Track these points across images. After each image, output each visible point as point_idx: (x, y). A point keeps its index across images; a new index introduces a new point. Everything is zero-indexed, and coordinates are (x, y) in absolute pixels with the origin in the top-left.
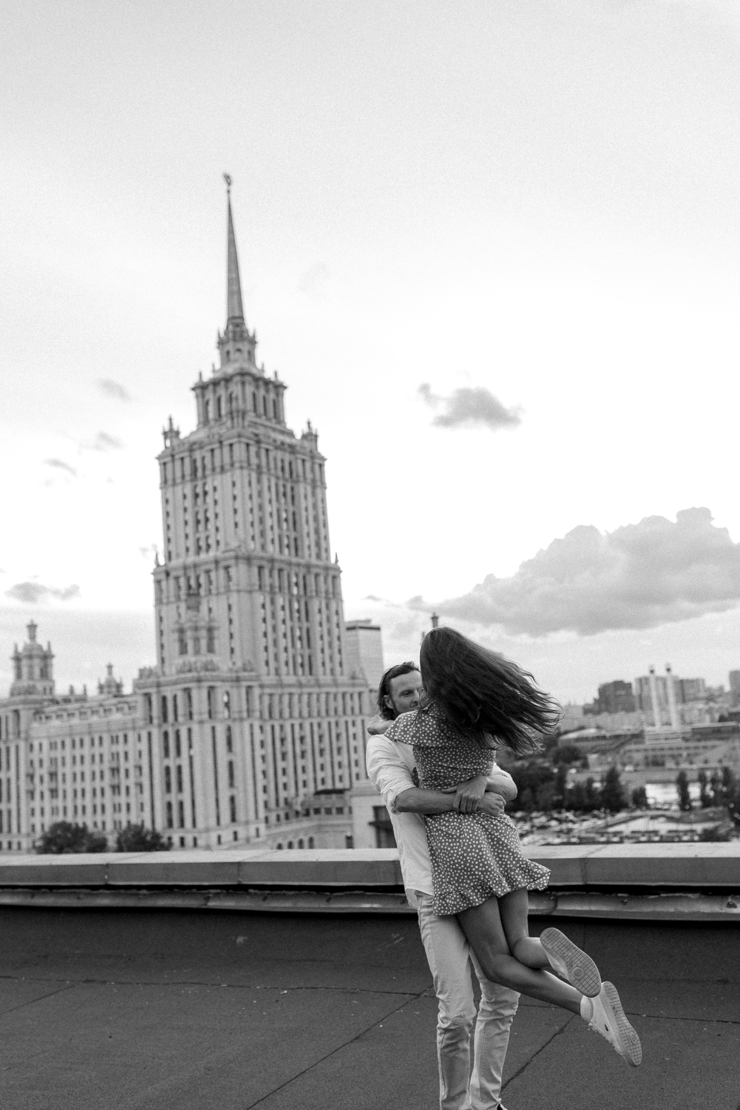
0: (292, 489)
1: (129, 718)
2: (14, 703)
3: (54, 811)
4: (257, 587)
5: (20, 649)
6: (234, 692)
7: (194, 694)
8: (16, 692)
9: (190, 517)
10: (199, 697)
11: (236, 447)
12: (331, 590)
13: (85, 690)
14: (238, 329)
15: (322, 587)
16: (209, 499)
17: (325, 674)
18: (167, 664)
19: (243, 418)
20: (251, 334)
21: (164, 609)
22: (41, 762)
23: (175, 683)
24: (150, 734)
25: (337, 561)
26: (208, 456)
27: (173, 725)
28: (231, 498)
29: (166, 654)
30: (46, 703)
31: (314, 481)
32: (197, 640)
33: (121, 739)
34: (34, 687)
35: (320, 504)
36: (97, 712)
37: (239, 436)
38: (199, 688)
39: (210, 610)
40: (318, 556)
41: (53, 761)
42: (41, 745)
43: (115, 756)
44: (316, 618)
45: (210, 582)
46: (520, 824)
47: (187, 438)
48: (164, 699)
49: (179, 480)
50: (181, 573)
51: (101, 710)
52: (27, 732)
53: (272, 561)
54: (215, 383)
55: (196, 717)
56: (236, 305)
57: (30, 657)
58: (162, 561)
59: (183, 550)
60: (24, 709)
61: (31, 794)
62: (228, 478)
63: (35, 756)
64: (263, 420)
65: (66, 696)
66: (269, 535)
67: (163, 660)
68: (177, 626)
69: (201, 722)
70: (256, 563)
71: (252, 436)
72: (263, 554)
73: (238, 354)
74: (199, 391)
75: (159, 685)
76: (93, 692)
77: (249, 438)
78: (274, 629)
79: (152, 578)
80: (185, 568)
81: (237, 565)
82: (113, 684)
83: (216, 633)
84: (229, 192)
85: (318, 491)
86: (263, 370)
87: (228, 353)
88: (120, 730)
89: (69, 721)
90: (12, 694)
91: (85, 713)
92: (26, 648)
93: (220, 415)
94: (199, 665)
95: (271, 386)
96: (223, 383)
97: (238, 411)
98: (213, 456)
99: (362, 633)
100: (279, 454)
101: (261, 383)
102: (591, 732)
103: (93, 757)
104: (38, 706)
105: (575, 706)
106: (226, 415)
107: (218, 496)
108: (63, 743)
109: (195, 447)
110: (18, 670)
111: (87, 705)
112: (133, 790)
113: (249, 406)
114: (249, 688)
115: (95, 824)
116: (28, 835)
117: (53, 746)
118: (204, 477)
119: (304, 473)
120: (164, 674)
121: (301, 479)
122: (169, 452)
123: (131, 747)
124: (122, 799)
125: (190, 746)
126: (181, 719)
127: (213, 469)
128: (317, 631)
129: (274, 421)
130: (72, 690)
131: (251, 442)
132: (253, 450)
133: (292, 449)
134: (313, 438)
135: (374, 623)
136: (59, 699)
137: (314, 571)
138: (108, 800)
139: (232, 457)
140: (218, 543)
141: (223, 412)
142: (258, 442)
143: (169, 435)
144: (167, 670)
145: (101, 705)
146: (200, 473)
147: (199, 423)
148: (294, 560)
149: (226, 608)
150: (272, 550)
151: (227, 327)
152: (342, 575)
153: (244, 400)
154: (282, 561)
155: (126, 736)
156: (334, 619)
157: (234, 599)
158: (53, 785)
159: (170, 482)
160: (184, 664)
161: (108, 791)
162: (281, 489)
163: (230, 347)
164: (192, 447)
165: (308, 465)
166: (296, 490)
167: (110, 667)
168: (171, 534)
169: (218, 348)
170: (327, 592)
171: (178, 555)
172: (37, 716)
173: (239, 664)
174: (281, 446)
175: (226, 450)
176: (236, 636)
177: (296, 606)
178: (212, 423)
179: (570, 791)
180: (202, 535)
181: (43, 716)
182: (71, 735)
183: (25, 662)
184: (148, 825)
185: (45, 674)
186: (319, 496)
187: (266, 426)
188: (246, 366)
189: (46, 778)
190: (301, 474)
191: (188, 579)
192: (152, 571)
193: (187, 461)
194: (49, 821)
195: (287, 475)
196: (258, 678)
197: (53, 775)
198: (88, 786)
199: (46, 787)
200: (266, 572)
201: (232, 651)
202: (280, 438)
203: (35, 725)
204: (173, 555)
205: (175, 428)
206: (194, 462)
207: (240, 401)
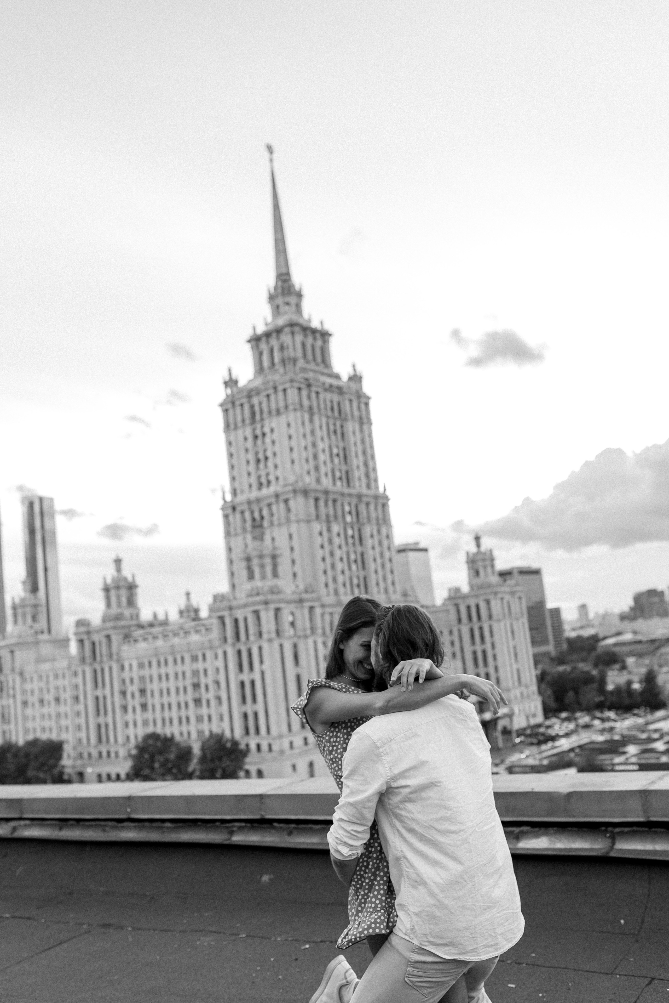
0: (342, 427)
1: (206, 639)
2: (105, 629)
3: (145, 723)
4: (314, 517)
5: (109, 581)
6: (298, 613)
7: (263, 615)
8: (107, 619)
9: (251, 457)
10: (267, 617)
11: (289, 391)
12: (381, 516)
13: (166, 615)
14: (286, 285)
15: (373, 514)
16: (268, 440)
17: (379, 592)
18: (237, 590)
19: (294, 365)
20: (297, 288)
21: (233, 540)
22: (132, 680)
23: (245, 606)
24: (225, 653)
25: (385, 490)
26: (264, 400)
27: (245, 644)
28: (286, 438)
29: (236, 581)
30: (133, 628)
31: (361, 418)
32: (262, 566)
33: (200, 658)
34: (122, 614)
35: (367, 439)
36: (178, 634)
37: (292, 381)
38: (267, 610)
39: (273, 539)
40: (368, 486)
41: (142, 679)
42: (131, 665)
43: (195, 673)
44: (369, 542)
45: (272, 515)
46: (566, 724)
47: (245, 386)
48: (236, 621)
49: (239, 424)
50: (245, 507)
51: (182, 632)
52: (118, 654)
53: (326, 492)
54: (268, 335)
55: (265, 636)
56: (283, 264)
57: (118, 588)
58: (229, 498)
59: (246, 487)
60: (115, 634)
61: (125, 708)
62: (283, 419)
63: (126, 675)
64: (312, 366)
65: (150, 622)
66: (323, 469)
67: (233, 586)
68: (244, 555)
69: (270, 640)
70: (313, 495)
71: (303, 380)
72: (318, 487)
73: (287, 307)
74: (254, 343)
75: (231, 609)
76: (174, 616)
77: (299, 382)
78: (332, 554)
79: (220, 513)
80: (249, 503)
81: (295, 498)
82: (192, 609)
83: (279, 560)
84: (271, 161)
85: (365, 427)
86: (309, 321)
87: (278, 307)
88: (199, 650)
89: (154, 643)
90: (104, 621)
91: (168, 636)
92: (113, 580)
93: (273, 364)
94: (266, 589)
95: (318, 336)
96: (274, 335)
97: (289, 359)
98: (269, 401)
99: (411, 554)
100: (329, 396)
101: (308, 332)
102: (628, 637)
103: (176, 675)
104: (126, 631)
105: (612, 614)
106: (279, 363)
107: (275, 436)
108: (150, 663)
109: (253, 393)
110: (108, 599)
111: (169, 628)
112: (213, 703)
113: (299, 353)
114: (311, 608)
115: (181, 734)
116: (124, 745)
117: (141, 666)
118: (262, 420)
119: (352, 411)
120: (235, 598)
121: (349, 416)
122: (229, 399)
123: (209, 664)
124: (204, 711)
125: (261, 662)
126: (252, 638)
127: (270, 412)
128: (370, 554)
129: (322, 366)
130: (155, 616)
131: (303, 386)
132: (304, 393)
133: (340, 390)
134: (358, 379)
135: (422, 545)
136: (145, 624)
137: (365, 500)
138: (192, 712)
139: (286, 400)
140: (277, 479)
141: (277, 360)
143: (229, 384)
144: (238, 595)
145: (181, 628)
146: (258, 417)
147: (255, 372)
148: (346, 491)
149: (287, 537)
150: (326, 483)
151: (276, 284)
152: (390, 503)
153: (294, 348)
154: (334, 493)
155: (204, 656)
156: (385, 543)
157: (294, 528)
158: (143, 700)
159: (232, 426)
160: (252, 589)
161: (191, 705)
162: (332, 428)
163: (280, 301)
164: (250, 393)
165: (355, 404)
166: (345, 428)
167: (188, 594)
168: (235, 473)
169: (269, 303)
170: (377, 519)
171: (242, 492)
172: (127, 640)
173: (302, 587)
174: (330, 389)
175: (280, 395)
176: (298, 561)
177: (350, 532)
178: (267, 371)
179: (612, 693)
180: (263, 473)
181: (131, 639)
182: (156, 655)
183: (113, 593)
184: (228, 734)
185: (131, 602)
186: (366, 432)
187: (315, 371)
188: (296, 318)
189: (137, 694)
190: (349, 412)
191: (252, 512)
192: (220, 507)
193: (246, 407)
194: (141, 732)
195: (336, 414)
196: (318, 599)
197: (143, 692)
198: (173, 700)
199: (137, 702)
200: (322, 503)
201: (295, 575)
202: (328, 380)
203: (125, 648)
204: (238, 491)
205: (234, 377)
206: (252, 407)
207: (291, 350)
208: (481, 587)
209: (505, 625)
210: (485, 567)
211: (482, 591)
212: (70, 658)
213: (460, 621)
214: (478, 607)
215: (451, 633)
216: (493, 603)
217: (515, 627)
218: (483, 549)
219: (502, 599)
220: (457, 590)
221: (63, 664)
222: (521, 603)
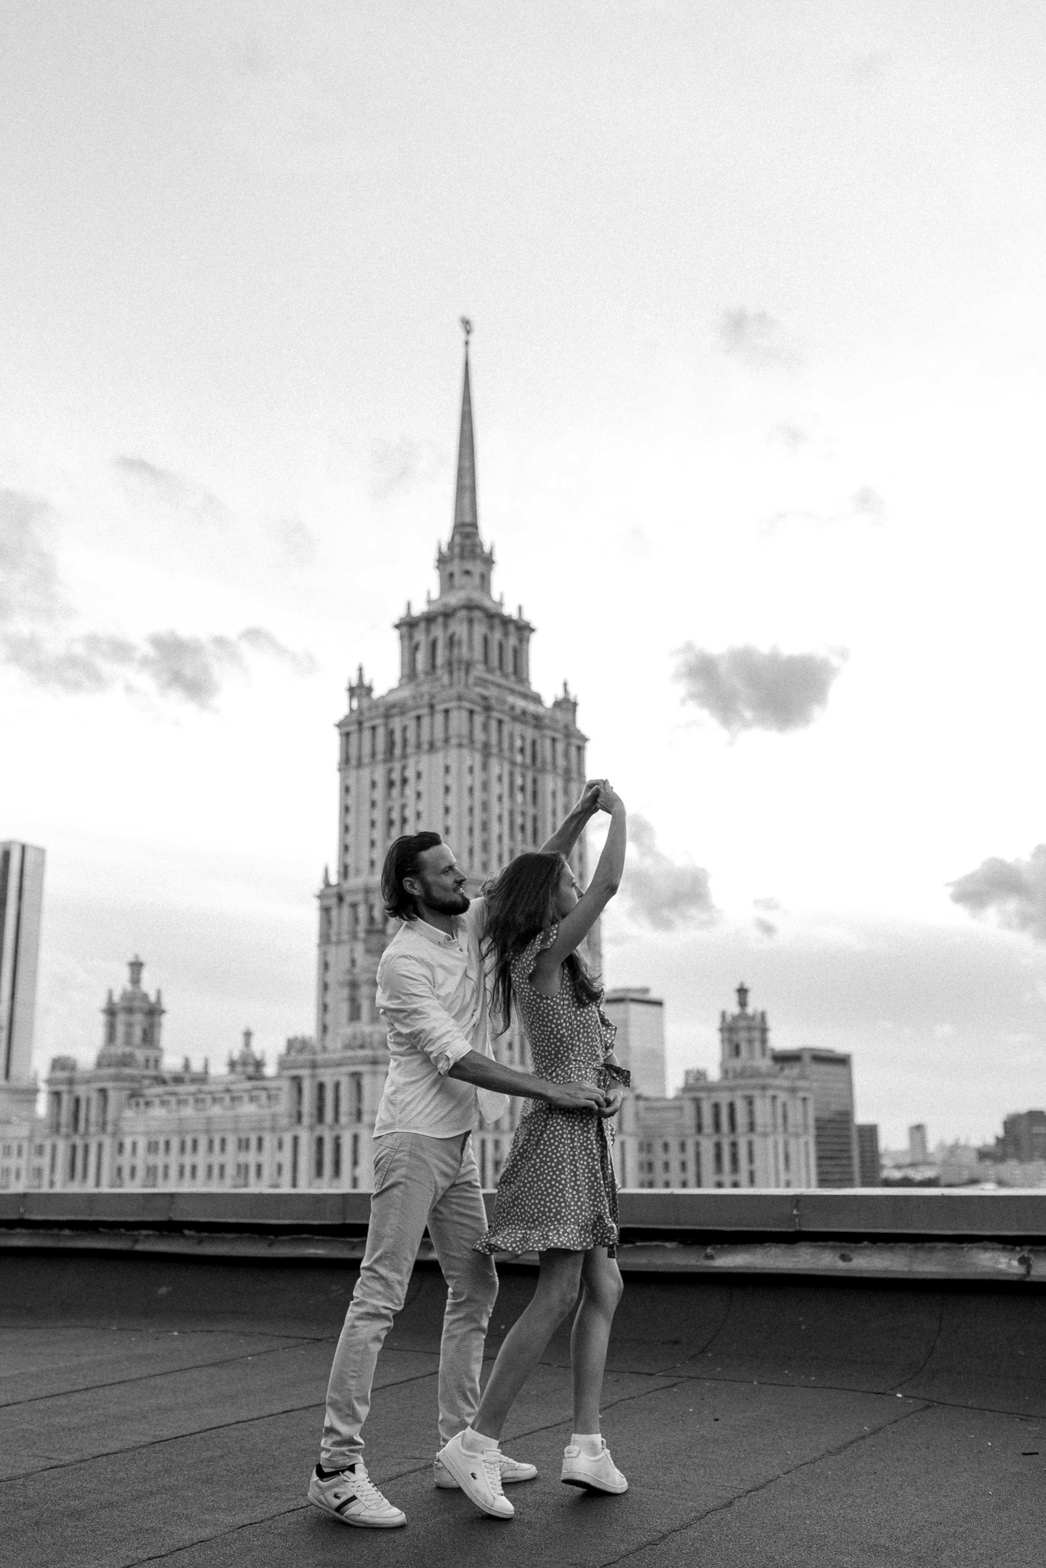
0: (535, 781)
1: (266, 1112)
2: (100, 1079)
5: (116, 998)
8: (105, 1062)
9: (379, 815)
10: (374, 1087)
11: (454, 715)
13: (206, 1066)
14: (468, 542)
16: (410, 791)
18: (330, 1036)
19: (467, 672)
20: (487, 549)
21: (332, 950)
22: (133, 1170)
23: (339, 1064)
24: (296, 1140)
26: (412, 725)
27: (331, 1128)
28: (441, 790)
29: (330, 1018)
30: (146, 1082)
31: (567, 771)
33: (253, 1144)
34: (131, 1056)
36: (222, 1100)
37: (460, 698)
38: (375, 1074)
41: (151, 1171)
42: (134, 1144)
43: (243, 1171)
47: (382, 697)
48: (321, 1087)
49: (366, 760)
50: (359, 898)
51: (227, 1097)
52: (116, 1123)
54: (429, 619)
55: (366, 1118)
56: (467, 507)
57: (130, 1010)
58: (334, 879)
59: (365, 865)
60: (114, 1088)
62: (439, 759)
63: (126, 1161)
64: (497, 677)
65: (178, 1073)
66: (496, 848)
67: (324, 1029)
68: (348, 978)
71: (479, 700)
73: (466, 579)
74: (405, 629)
75: (314, 1065)
76: (219, 1069)
77: (473, 702)
79: (316, 904)
80: (368, 891)
82: (252, 1061)
84: (467, 343)
85: (574, 786)
86: (501, 604)
87: (451, 575)
88: (253, 1129)
89: (178, 1111)
90: (99, 1064)
91: (203, 1100)
92: (125, 996)
93: (434, 666)
94: (377, 1038)
95: (512, 628)
96: (440, 620)
97: (460, 662)
98: (419, 726)
99: (634, 1008)
100: (518, 728)
101: (497, 622)
103: (210, 1168)
104: (135, 1085)
105: (966, 1147)
106: (442, 666)
107: (423, 787)
108: (167, 1144)
109: (395, 711)
110: (111, 1028)
111: (208, 1087)
113: (478, 655)
117: (152, 1147)
118: (404, 756)
119: (554, 757)
120: (324, 1049)
121: (549, 767)
122: (355, 716)
123: (267, 1158)
125: (355, 1162)
126: (344, 1120)
127: (418, 746)
129: (512, 678)
130: (187, 1066)
131: (477, 709)
132: (479, 719)
133: (538, 722)
134: (570, 706)
135: (653, 995)
136: (167, 1076)
139: (446, 729)
141: (440, 661)
142: (487, 709)
143: (357, 692)
144: (329, 1043)
145: (228, 1091)
146: (398, 751)
147: (403, 677)
151: (453, 538)
153: (471, 647)
155: (260, 1140)
159: (353, 762)
160: (354, 1037)
162: (519, 781)
163: (456, 567)
164: (390, 711)
165: (560, 747)
166: (540, 783)
167: (248, 1035)
168: (350, 840)
169: (438, 568)
171: (358, 871)
172: (133, 1101)
174: (522, 717)
175: (439, 718)
178: (421, 677)
181: (141, 1101)
182: (181, 1132)
183: (121, 1018)
185: (150, 1037)
187: (499, 686)
188: (477, 596)
190: (549, 759)
191: (371, 908)
192: (318, 893)
193: (381, 732)
195: (528, 760)
202: (521, 703)
203: (129, 1113)
204: (351, 871)
205: (366, 681)
206: (391, 733)
207: (465, 648)
208: (741, 1074)
209: (776, 1143)
210: (750, 1041)
211: (741, 1082)
212: (33, 1121)
213: (699, 1128)
214: (732, 1106)
215: (683, 1147)
216: (758, 1104)
217: (792, 1150)
218: (750, 1010)
219: (774, 1098)
220: (701, 1075)
221: (23, 1131)
222: (805, 1107)
